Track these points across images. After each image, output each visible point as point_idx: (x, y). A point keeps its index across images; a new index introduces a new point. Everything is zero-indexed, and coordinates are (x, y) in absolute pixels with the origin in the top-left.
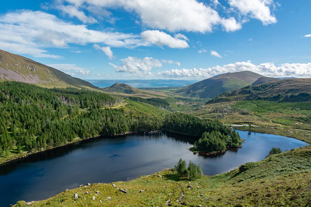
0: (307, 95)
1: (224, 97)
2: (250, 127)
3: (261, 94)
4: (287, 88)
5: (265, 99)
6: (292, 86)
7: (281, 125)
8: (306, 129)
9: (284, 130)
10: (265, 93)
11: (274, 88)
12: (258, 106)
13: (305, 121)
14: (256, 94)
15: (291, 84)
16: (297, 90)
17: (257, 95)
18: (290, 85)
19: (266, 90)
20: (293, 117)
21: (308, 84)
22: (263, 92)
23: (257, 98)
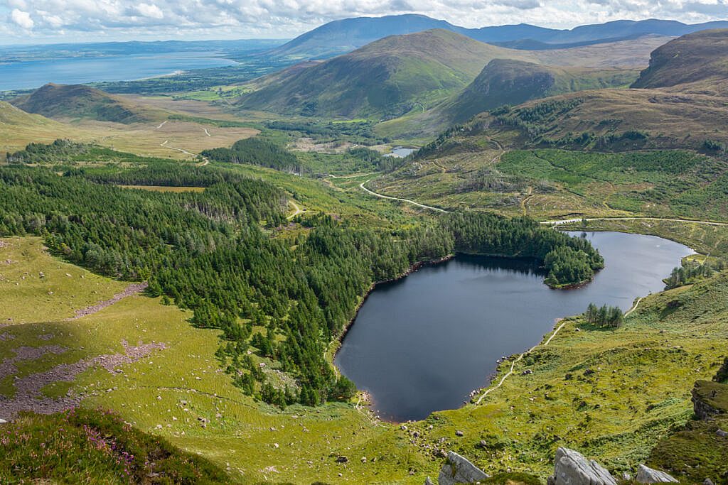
0: (639, 136)
1: (460, 140)
2: (585, 223)
3: (546, 131)
4: (597, 118)
5: (559, 144)
6: (604, 112)
7: (627, 213)
8: (666, 217)
9: (636, 222)
10: (551, 130)
11: (568, 116)
12: (553, 165)
13: (658, 199)
14: (535, 133)
15: (600, 107)
16: (616, 124)
17: (537, 134)
18: (600, 111)
19: (550, 121)
20: (635, 192)
21: (634, 108)
22: (548, 128)
23: (540, 142)
